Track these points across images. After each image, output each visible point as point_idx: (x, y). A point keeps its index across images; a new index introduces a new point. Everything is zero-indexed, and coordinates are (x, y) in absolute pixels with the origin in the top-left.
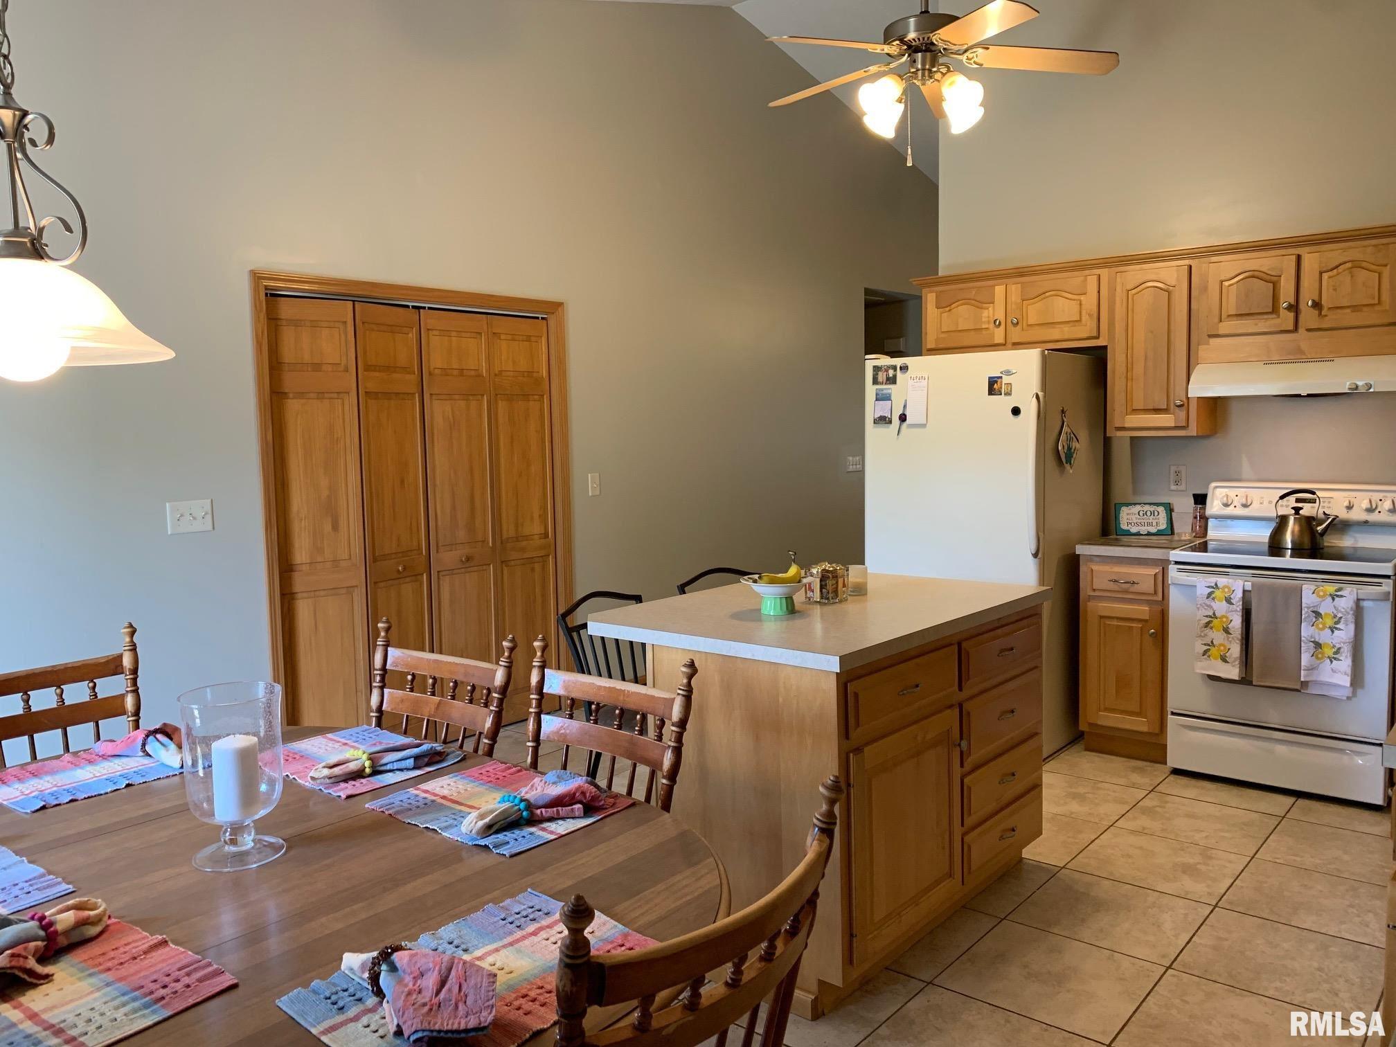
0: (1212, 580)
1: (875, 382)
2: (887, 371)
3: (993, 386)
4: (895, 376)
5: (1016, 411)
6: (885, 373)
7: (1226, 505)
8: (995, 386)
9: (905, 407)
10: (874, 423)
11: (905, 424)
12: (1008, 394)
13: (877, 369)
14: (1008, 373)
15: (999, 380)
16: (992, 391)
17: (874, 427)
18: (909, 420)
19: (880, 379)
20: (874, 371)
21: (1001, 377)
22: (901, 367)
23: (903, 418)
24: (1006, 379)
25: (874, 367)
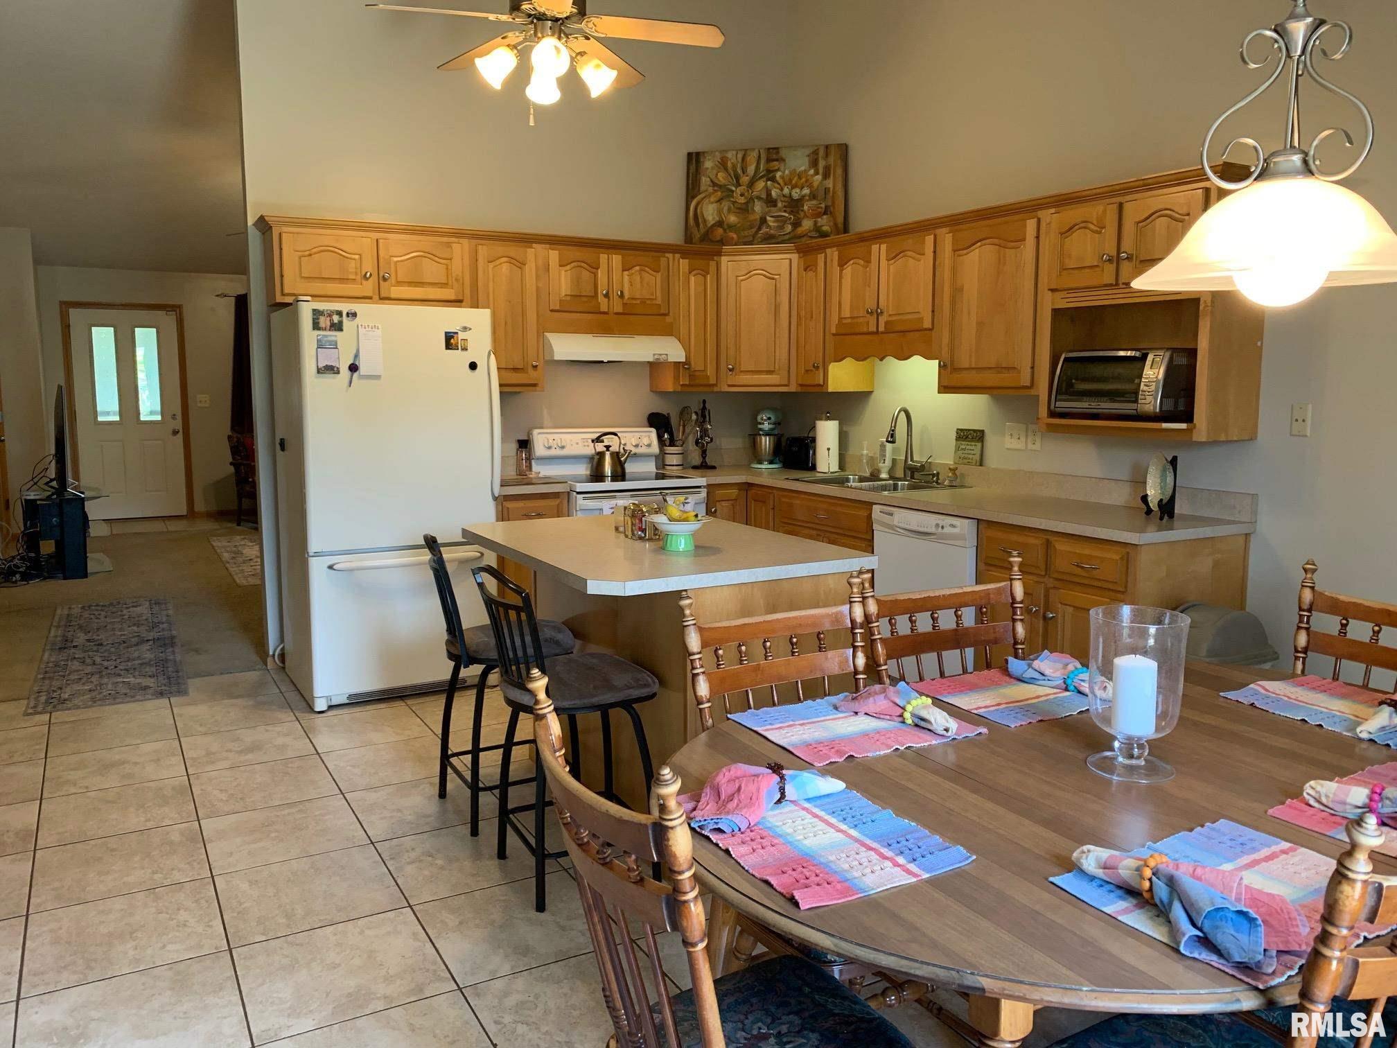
0: (613, 502)
1: (316, 326)
2: (330, 316)
3: (450, 341)
4: (341, 323)
5: (473, 366)
6: (328, 319)
7: (550, 448)
8: (452, 341)
9: (357, 356)
10: (318, 372)
11: (356, 375)
12: (465, 349)
13: (317, 313)
14: (465, 329)
15: (455, 335)
16: (448, 346)
17: (316, 377)
18: (363, 369)
19: (322, 324)
20: (314, 314)
21: (457, 333)
22: (348, 314)
23: (353, 368)
24: (461, 335)
25: (314, 310)
